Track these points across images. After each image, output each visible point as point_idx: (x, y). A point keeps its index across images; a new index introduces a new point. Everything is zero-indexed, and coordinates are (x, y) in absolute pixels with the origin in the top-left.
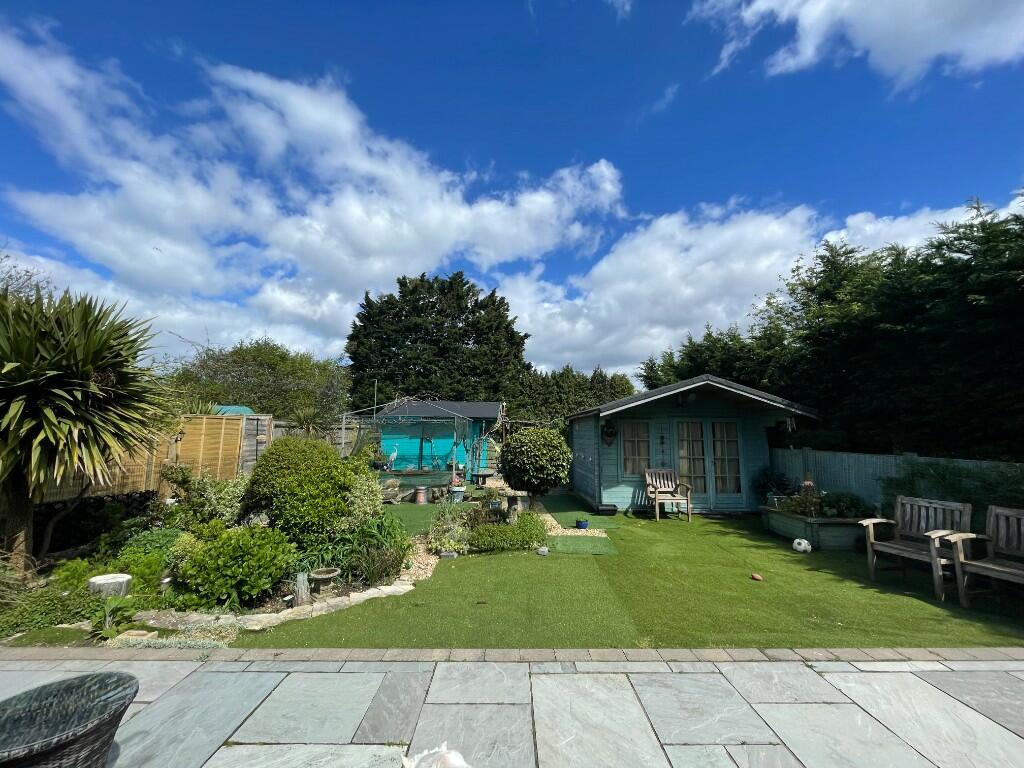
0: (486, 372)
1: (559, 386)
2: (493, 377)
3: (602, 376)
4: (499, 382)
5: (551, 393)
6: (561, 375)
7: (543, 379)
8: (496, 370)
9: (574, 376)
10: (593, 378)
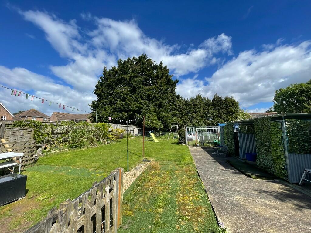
0: (155, 97)
1: (194, 105)
2: (158, 100)
3: (219, 98)
4: (161, 102)
5: (190, 108)
6: (195, 99)
7: (186, 102)
8: (160, 96)
9: (202, 100)
10: (214, 99)
